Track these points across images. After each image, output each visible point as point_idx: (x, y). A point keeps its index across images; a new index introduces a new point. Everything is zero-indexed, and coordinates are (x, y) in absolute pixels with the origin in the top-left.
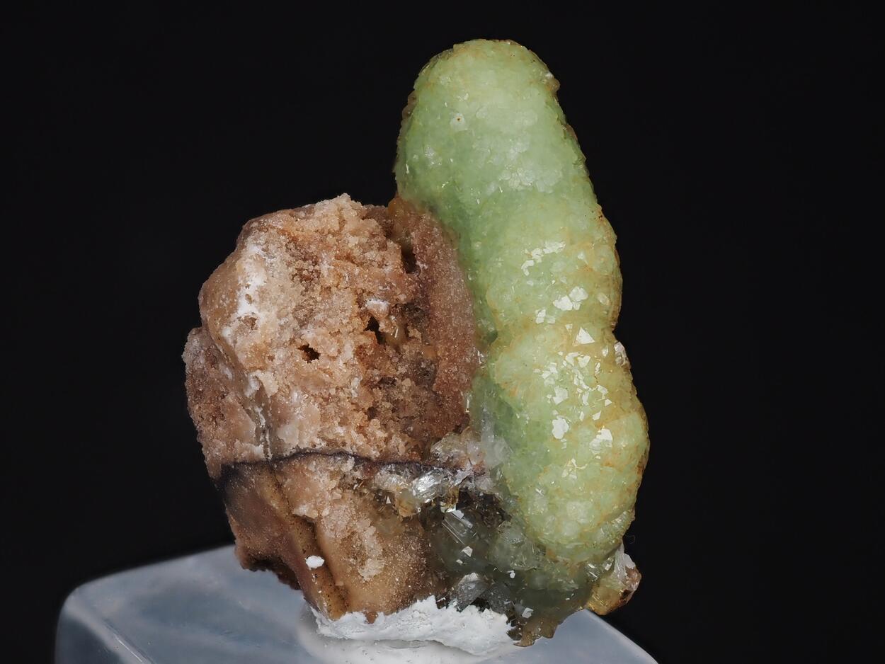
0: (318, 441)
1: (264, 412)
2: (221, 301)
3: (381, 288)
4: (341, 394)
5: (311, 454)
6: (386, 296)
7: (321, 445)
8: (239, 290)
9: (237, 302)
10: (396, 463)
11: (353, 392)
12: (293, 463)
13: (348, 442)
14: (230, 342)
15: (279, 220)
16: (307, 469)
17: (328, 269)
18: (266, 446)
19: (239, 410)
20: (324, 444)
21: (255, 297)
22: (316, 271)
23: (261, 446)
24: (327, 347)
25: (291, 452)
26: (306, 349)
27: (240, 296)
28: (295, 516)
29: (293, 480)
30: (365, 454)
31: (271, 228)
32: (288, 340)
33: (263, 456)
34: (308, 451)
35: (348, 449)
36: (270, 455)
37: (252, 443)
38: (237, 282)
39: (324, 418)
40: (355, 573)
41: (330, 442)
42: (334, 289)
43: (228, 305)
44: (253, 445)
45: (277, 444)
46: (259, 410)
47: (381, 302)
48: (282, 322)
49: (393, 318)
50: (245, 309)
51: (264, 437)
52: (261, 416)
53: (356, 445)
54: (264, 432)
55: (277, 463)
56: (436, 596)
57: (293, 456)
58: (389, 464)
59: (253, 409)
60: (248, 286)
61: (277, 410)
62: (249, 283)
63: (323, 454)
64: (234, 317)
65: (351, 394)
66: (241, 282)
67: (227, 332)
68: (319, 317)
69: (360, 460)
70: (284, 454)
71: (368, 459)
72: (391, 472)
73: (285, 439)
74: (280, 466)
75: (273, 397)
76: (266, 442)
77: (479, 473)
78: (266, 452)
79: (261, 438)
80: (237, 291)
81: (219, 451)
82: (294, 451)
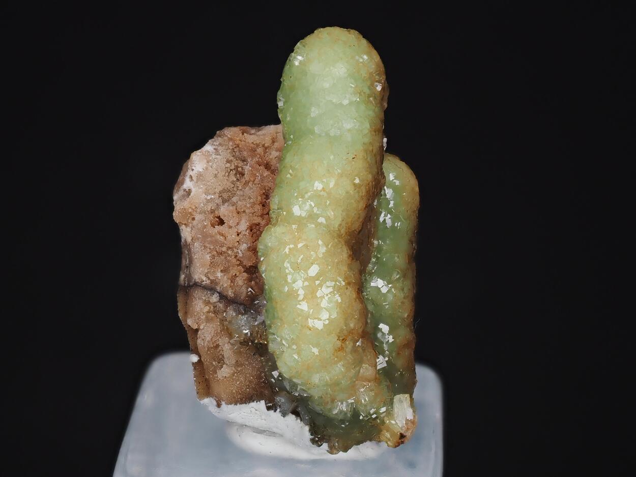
0: (204, 279)
4: (230, 252)
5: (198, 286)
7: (206, 282)
8: (187, 171)
9: (185, 179)
11: (240, 252)
13: (220, 283)
15: (231, 132)
17: (248, 169)
18: (186, 277)
20: (208, 282)
21: (195, 178)
23: (183, 276)
24: (230, 221)
25: (193, 283)
26: (218, 217)
27: (187, 176)
30: (226, 294)
31: (225, 136)
32: (209, 210)
33: (183, 282)
34: (198, 284)
35: (218, 289)
36: (187, 282)
39: (212, 265)
40: (215, 372)
41: (212, 281)
42: (250, 183)
45: (189, 277)
46: (187, 252)
48: (209, 198)
50: (187, 184)
52: (187, 256)
53: (223, 286)
54: (187, 267)
56: (265, 402)
57: (193, 285)
58: (234, 303)
60: (193, 170)
61: (190, 253)
62: (193, 168)
63: (205, 288)
64: (182, 188)
65: (238, 253)
66: (189, 166)
67: (175, 198)
68: (234, 199)
69: (223, 297)
71: (226, 297)
73: (191, 273)
74: (189, 291)
75: (189, 245)
76: (187, 274)
78: (185, 280)
79: (185, 271)
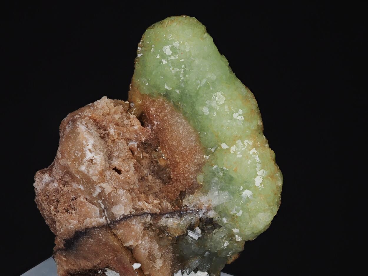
0: (132, 210)
1: (103, 202)
2: (76, 154)
3: (135, 136)
5: (131, 216)
6: (137, 140)
7: (134, 212)
8: (85, 147)
9: (85, 153)
10: (170, 213)
11: (137, 185)
12: (122, 222)
13: (145, 208)
14: (86, 172)
16: (131, 224)
17: (114, 131)
18: (106, 218)
19: (87, 204)
21: (93, 150)
22: (107, 133)
23: (104, 218)
24: (124, 167)
25: (120, 218)
26: (115, 169)
27: (86, 150)
28: (125, 247)
29: (124, 230)
30: (154, 212)
31: (85, 117)
32: (108, 166)
33: (105, 223)
34: (129, 216)
35: (146, 211)
36: (109, 221)
37: (98, 218)
38: (83, 144)
39: (133, 199)
40: (153, 267)
41: (137, 210)
42: (117, 140)
43: (81, 155)
44: (99, 219)
45: (112, 216)
46: (100, 202)
47: (135, 143)
49: (139, 149)
50: (89, 156)
51: (104, 214)
52: (101, 204)
53: (149, 208)
54: (104, 211)
55: (113, 224)
56: (181, 270)
57: (121, 220)
58: (166, 214)
59: (97, 201)
60: (88, 145)
61: (111, 200)
62: (89, 143)
63: (134, 216)
64: (84, 160)
66: (85, 143)
67: (83, 168)
68: (116, 154)
69: (153, 215)
70: (116, 220)
71: (156, 214)
72: (168, 217)
73: (116, 212)
74: (115, 225)
75: (109, 194)
76: (105, 216)
77: (209, 209)
78: (106, 220)
79: (103, 214)
80: (84, 148)
81: (73, 225)
82: (122, 217)
